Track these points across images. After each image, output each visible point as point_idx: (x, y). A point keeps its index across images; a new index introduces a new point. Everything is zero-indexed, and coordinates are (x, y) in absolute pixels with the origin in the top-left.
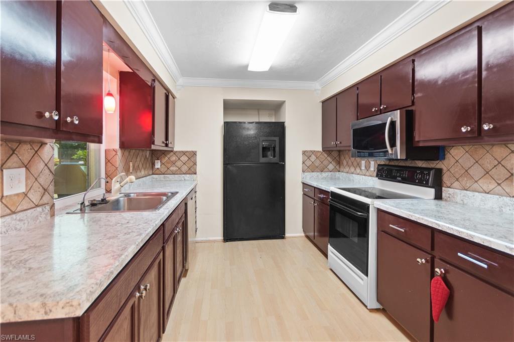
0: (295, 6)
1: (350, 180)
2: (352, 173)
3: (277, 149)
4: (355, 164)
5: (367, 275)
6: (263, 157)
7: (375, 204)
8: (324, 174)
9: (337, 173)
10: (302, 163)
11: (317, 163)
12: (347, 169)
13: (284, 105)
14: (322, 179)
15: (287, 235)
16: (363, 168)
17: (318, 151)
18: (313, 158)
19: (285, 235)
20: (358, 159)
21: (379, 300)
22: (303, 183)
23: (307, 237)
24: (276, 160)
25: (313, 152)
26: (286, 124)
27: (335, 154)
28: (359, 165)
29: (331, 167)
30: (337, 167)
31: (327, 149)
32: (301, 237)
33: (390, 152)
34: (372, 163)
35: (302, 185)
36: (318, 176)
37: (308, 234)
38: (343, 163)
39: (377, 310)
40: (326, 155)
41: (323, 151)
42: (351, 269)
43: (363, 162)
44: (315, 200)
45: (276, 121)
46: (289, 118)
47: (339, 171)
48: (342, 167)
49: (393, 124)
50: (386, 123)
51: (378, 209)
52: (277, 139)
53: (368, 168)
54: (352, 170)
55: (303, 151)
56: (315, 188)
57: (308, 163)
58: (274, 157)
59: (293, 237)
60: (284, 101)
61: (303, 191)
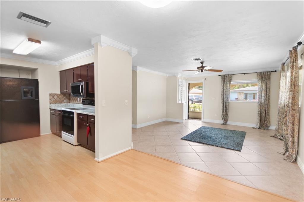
0: (41, 42)
1: (74, 106)
2: (75, 103)
3: (34, 92)
4: (76, 99)
5: (74, 135)
6: (24, 96)
7: (76, 112)
8: (62, 104)
9: (69, 104)
10: (49, 99)
11: (58, 99)
12: (73, 102)
13: (37, 70)
14: (61, 106)
15: (41, 134)
16: (78, 101)
17: (58, 94)
18: (56, 97)
19: (40, 134)
20: (77, 97)
21: (78, 142)
22: (50, 109)
23: (54, 133)
24: (33, 98)
25: (55, 94)
26: (39, 80)
27: (68, 95)
28: (77, 100)
29: (65, 101)
30: (69, 101)
31: (63, 93)
32: (50, 134)
33: (82, 95)
34: (81, 99)
35: (49, 110)
36: (58, 105)
37: (54, 132)
38: (71, 99)
39: (78, 145)
40: (62, 96)
41: (61, 94)
42: (70, 136)
43: (78, 98)
44: (56, 115)
45: (32, 78)
46: (41, 77)
47: (70, 103)
48: (71, 101)
49: (82, 86)
50: (80, 85)
51: (77, 113)
52: (33, 88)
53: (80, 101)
54: (75, 102)
55: (50, 94)
56: (56, 110)
57: (53, 99)
58: (32, 96)
59: (45, 135)
60: (37, 69)
61: (50, 112)
